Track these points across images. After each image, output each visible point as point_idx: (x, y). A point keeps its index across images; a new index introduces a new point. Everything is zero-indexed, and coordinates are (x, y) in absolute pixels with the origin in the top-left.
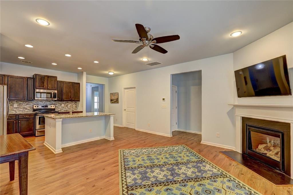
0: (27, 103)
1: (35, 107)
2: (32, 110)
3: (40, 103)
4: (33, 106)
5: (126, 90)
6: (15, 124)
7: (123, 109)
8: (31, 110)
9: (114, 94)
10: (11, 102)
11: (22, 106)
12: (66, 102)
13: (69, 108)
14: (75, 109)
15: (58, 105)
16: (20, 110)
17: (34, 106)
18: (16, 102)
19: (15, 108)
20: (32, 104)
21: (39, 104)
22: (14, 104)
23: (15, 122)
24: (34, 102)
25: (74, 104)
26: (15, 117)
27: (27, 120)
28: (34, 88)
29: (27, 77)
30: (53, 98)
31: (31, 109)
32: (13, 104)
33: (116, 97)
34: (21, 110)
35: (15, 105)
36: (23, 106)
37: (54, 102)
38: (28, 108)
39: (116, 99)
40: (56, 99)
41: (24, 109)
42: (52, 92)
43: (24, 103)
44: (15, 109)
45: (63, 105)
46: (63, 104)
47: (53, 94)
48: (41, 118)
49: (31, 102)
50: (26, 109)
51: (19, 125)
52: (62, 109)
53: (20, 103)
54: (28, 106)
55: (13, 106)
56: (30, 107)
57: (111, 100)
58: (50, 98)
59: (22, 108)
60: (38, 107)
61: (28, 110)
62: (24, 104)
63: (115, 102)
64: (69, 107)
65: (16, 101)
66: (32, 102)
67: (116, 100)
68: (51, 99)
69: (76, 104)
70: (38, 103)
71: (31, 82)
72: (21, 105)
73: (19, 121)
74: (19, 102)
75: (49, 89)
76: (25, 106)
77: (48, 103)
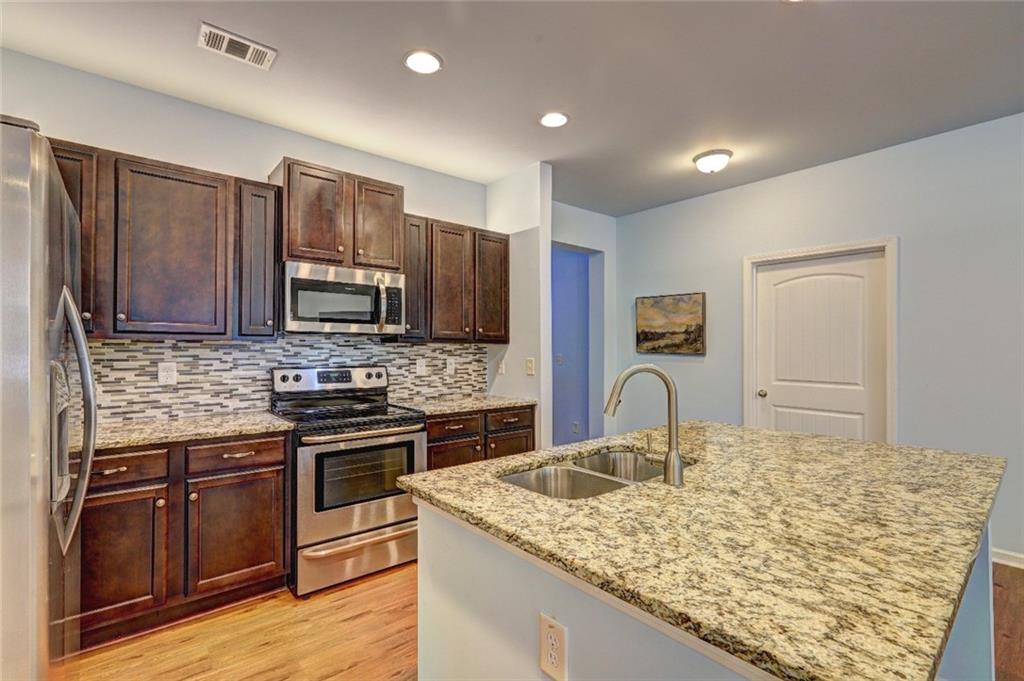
0: (236, 354)
1: (284, 379)
2: (262, 399)
3: (306, 357)
4: (271, 371)
5: (764, 277)
6: (162, 519)
7: (751, 386)
8: (258, 403)
9: (667, 301)
10: (140, 346)
11: (206, 373)
12: (434, 351)
14: (478, 386)
15: (400, 367)
16: (197, 404)
17: (278, 375)
18: (174, 348)
19: (166, 388)
20: (263, 363)
21: (304, 362)
22: (160, 365)
23: (161, 502)
24: (276, 350)
25: (471, 357)
26: (162, 463)
27: (244, 484)
28: (280, 254)
29: (237, 180)
30: (387, 322)
31: (258, 396)
32: (154, 363)
33: (683, 321)
34: (203, 399)
35: (166, 370)
36: (214, 376)
37: (377, 349)
38: (242, 390)
39: (686, 332)
40: (399, 329)
42: (382, 287)
43: (220, 354)
44: (165, 399)
45: (421, 368)
46: (421, 362)
47: (383, 296)
48: (327, 462)
49: (258, 347)
51: (193, 526)
52: (416, 390)
53: (196, 357)
54: (240, 372)
55: (155, 376)
56: (254, 379)
57: (643, 337)
58: (371, 322)
59: (207, 386)
60: (297, 378)
61: (243, 398)
62: (217, 365)
63: (678, 346)
64: (451, 377)
65: (169, 342)
66: (262, 350)
67: (682, 337)
68: (374, 329)
69: (479, 361)
71: (258, 216)
72: (202, 369)
73: (187, 495)
74: (191, 352)
75: (363, 260)
76: (226, 377)
77: (347, 356)
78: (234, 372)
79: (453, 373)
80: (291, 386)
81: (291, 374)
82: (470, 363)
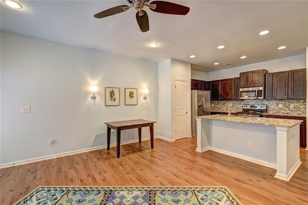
3: (251, 103)
13: (291, 111)
20: (243, 104)
24: (245, 102)
29: (234, 78)
30: (258, 97)
34: (235, 109)
38: (240, 108)
40: (262, 98)
41: (237, 108)
42: (256, 90)
45: (281, 106)
46: (280, 104)
50: (239, 109)
52: (279, 111)
54: (240, 105)
60: (247, 107)
62: (237, 104)
64: (292, 109)
66: (243, 102)
68: (256, 98)
70: (249, 103)
75: (254, 86)
76: (238, 106)
77: (260, 103)
78: (239, 105)
79: (293, 107)
80: (245, 108)
81: (245, 106)
82: (301, 105)
